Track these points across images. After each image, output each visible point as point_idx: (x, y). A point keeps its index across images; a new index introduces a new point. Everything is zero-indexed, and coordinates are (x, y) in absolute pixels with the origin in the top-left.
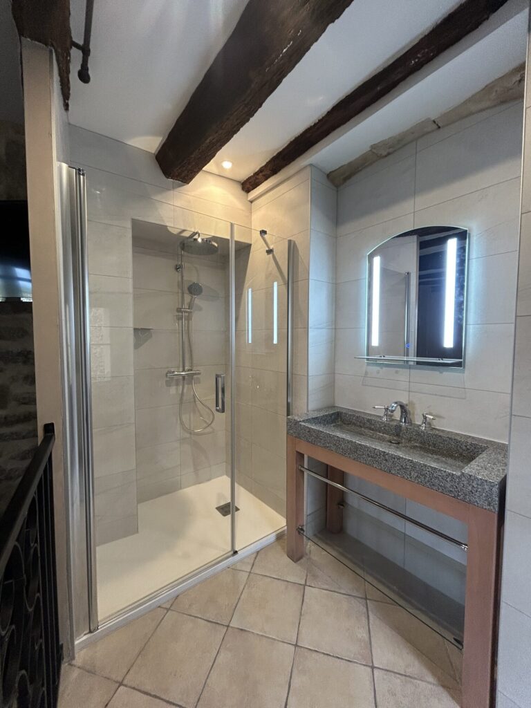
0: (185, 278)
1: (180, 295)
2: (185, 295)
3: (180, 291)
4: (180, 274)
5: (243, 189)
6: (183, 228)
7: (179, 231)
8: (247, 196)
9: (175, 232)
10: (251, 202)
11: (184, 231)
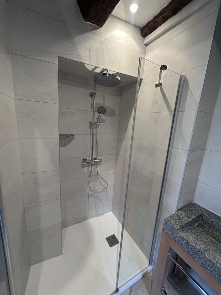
0: (96, 102)
1: (92, 112)
2: (95, 113)
3: (92, 110)
4: (92, 99)
5: (141, 34)
6: (96, 65)
7: (94, 67)
8: (144, 40)
9: (90, 68)
10: (146, 45)
11: (97, 67)
